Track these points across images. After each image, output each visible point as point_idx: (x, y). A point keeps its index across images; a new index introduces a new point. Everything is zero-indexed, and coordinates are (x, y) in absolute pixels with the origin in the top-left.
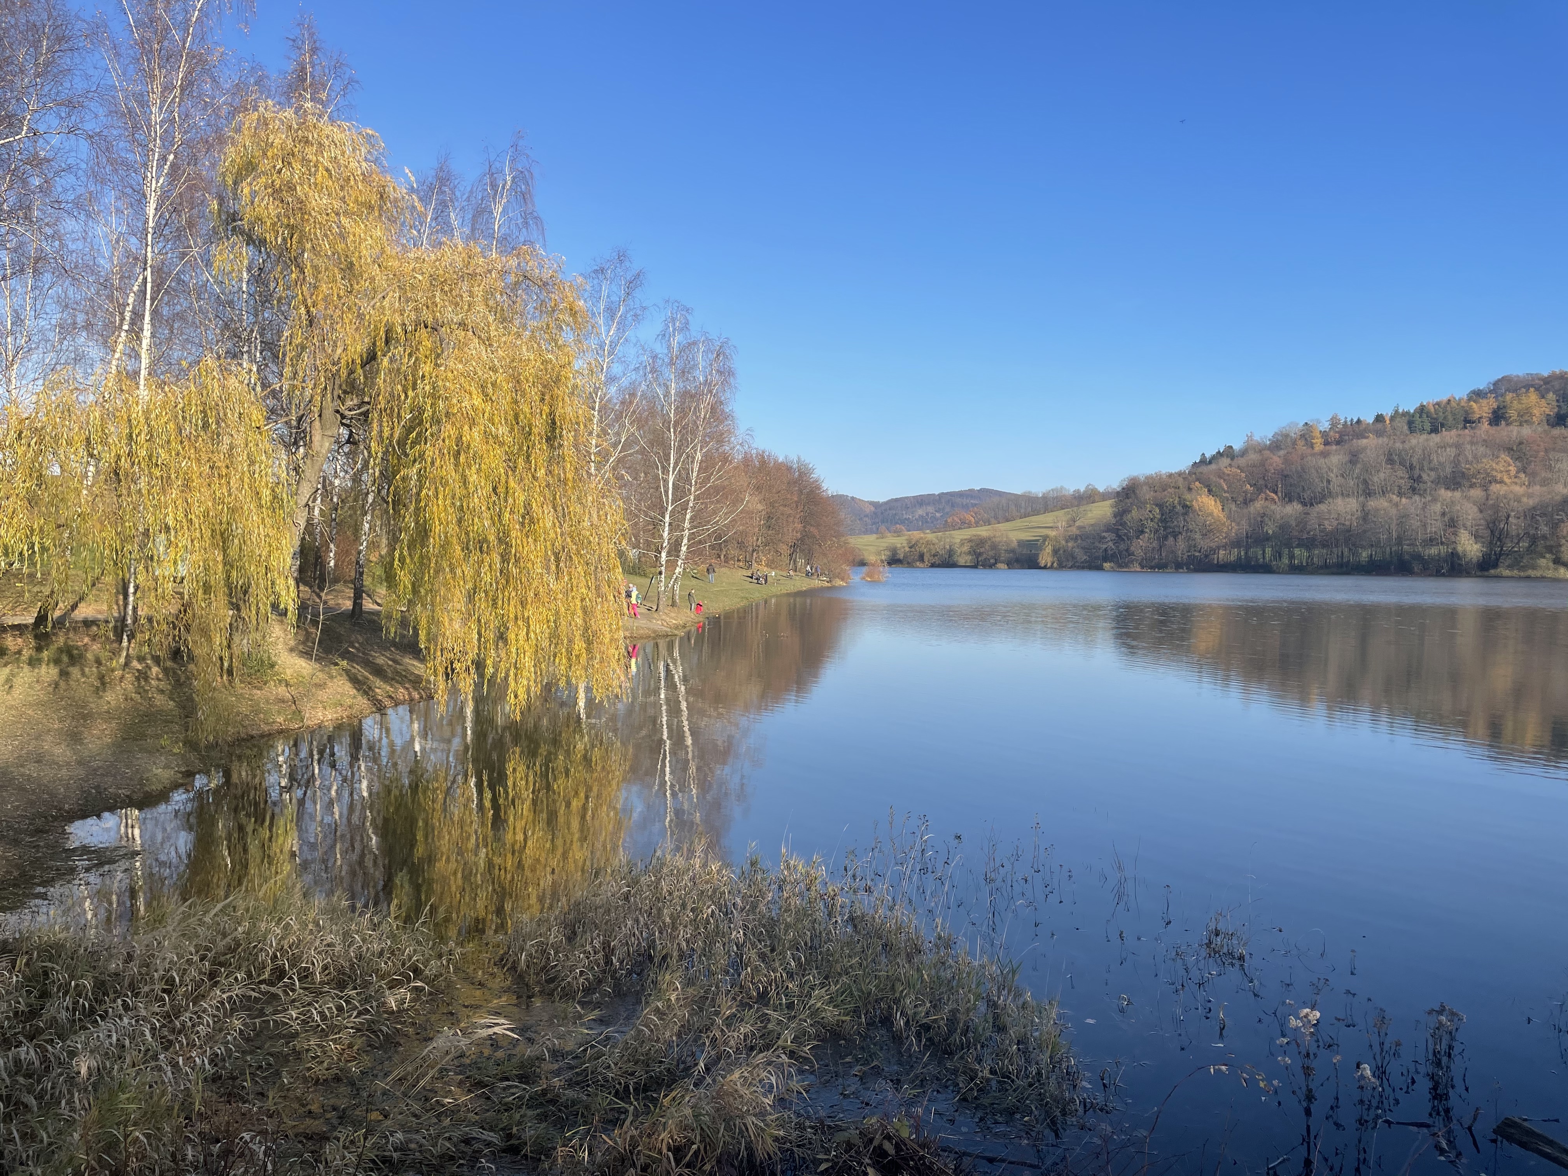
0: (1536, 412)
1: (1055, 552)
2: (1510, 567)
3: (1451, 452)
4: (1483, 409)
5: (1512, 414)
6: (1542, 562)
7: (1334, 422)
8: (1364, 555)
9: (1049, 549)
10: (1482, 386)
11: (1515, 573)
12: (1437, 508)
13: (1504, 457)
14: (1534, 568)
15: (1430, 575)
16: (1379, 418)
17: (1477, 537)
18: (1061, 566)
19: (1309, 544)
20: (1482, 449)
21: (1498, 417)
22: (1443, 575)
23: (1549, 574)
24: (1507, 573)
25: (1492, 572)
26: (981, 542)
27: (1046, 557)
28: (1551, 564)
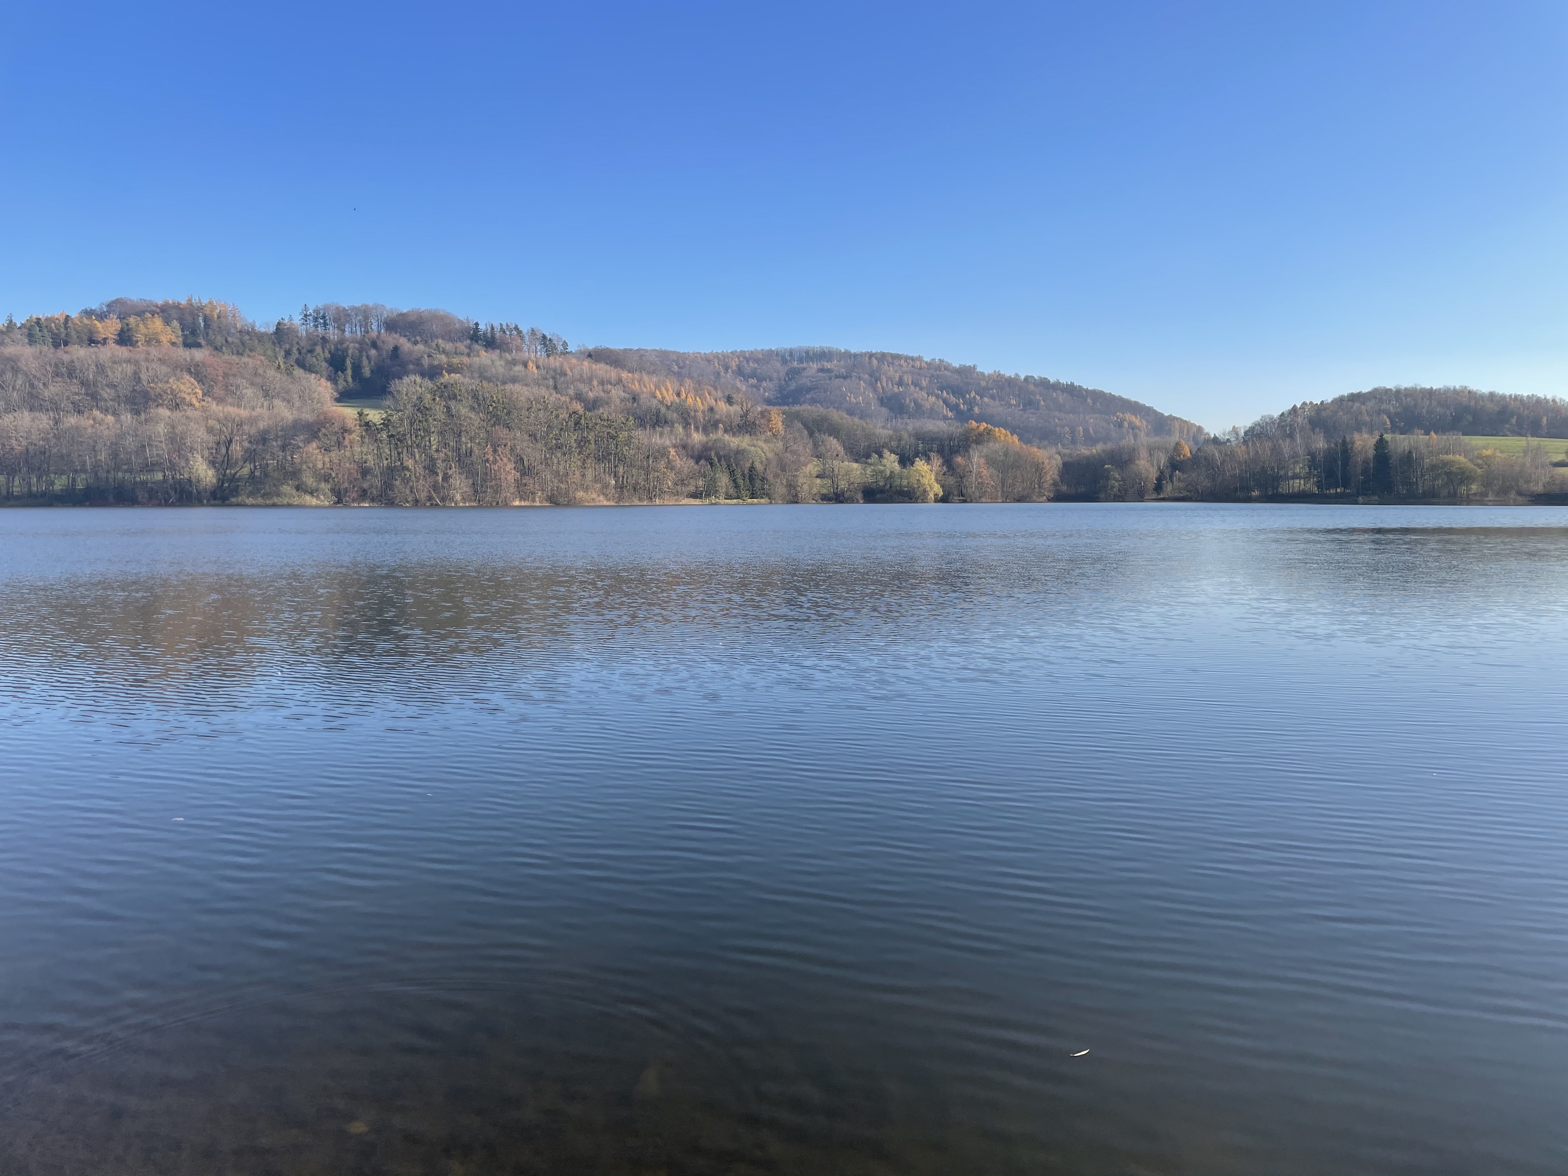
0: (165, 334)
2: (251, 494)
4: (110, 328)
5: (139, 337)
6: (286, 489)
8: (60, 484)
11: (260, 501)
13: (184, 377)
14: (278, 495)
15: (159, 505)
17: (209, 461)
21: (124, 338)
22: (173, 505)
23: (296, 501)
24: (250, 501)
25: (233, 500)
28: (294, 492)
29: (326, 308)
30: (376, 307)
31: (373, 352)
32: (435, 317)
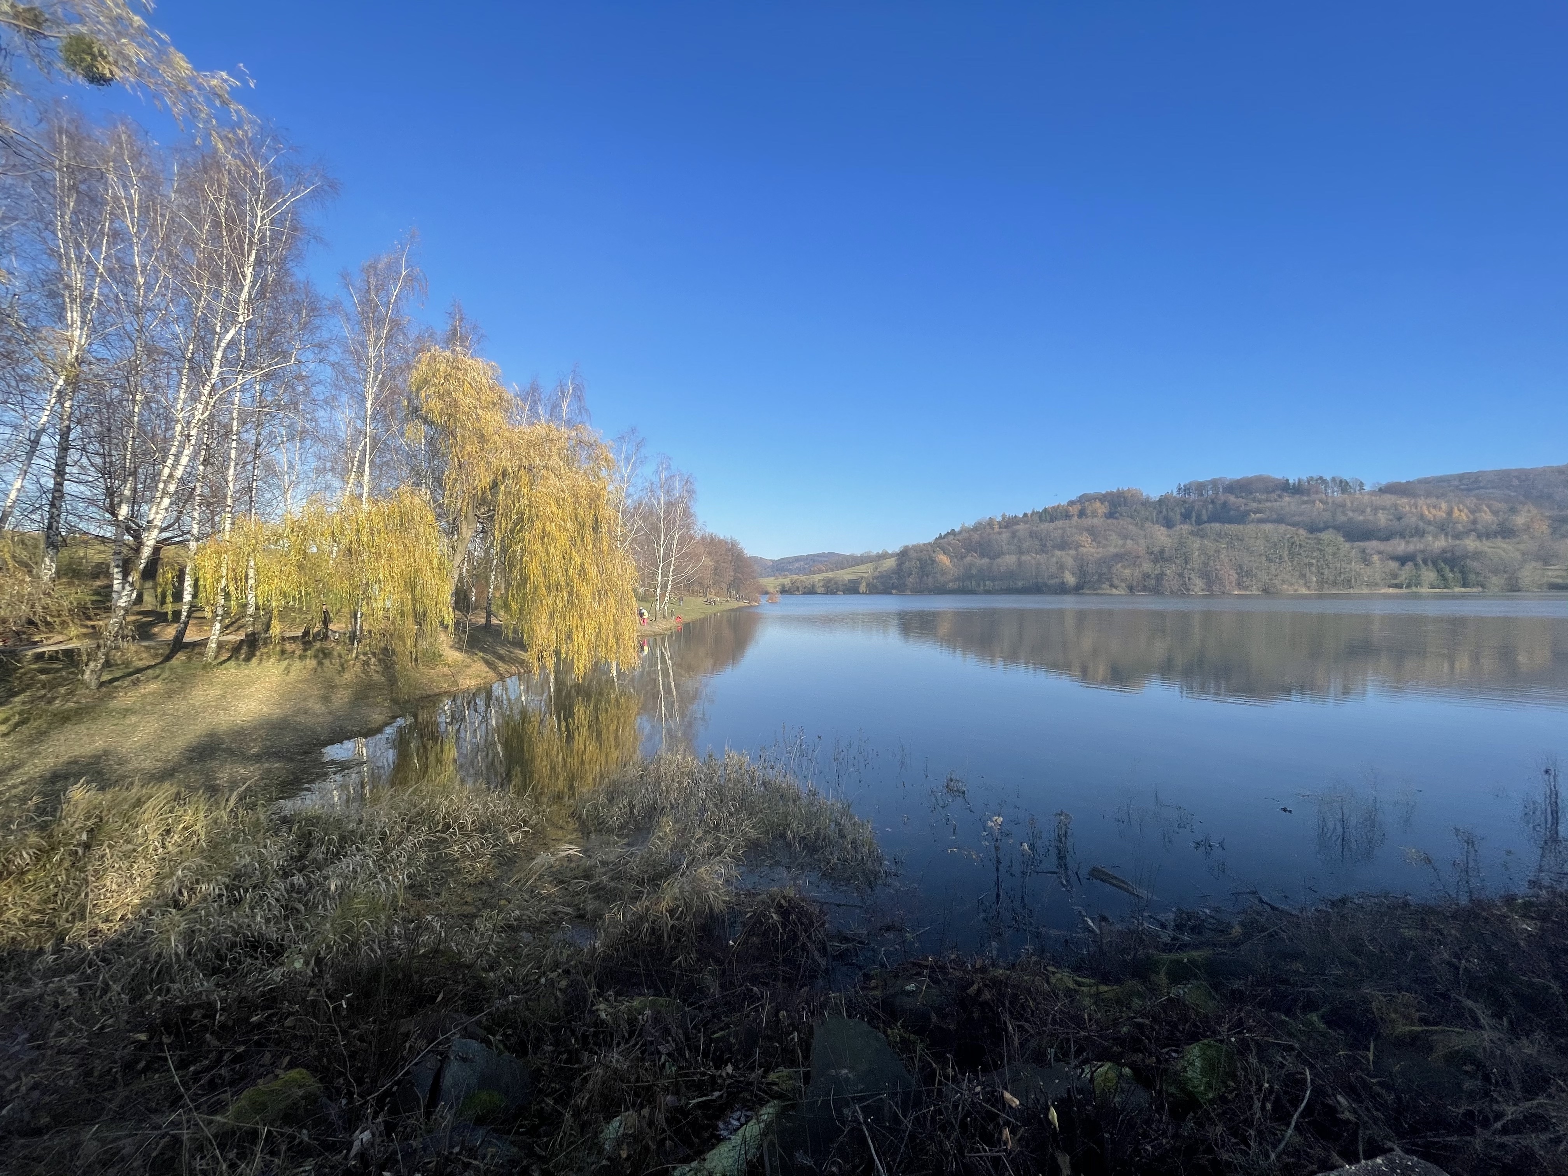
0: (1100, 511)
1: (868, 585)
2: (1089, 589)
3: (1060, 531)
4: (1074, 510)
5: (1088, 512)
6: (1104, 586)
7: (1004, 516)
8: (1020, 584)
9: (864, 584)
10: (1074, 499)
11: (1092, 592)
12: (1054, 560)
13: (1085, 534)
14: (1100, 588)
16: (1025, 515)
17: (1073, 574)
18: (871, 593)
19: (993, 579)
20: (1075, 530)
21: (1082, 514)
23: (1108, 592)
24: (1088, 592)
25: (1081, 591)
26: (829, 580)
27: (863, 588)
28: (1108, 587)
29: (1190, 484)
30: (1220, 479)
31: (1210, 506)
32: (1260, 479)
